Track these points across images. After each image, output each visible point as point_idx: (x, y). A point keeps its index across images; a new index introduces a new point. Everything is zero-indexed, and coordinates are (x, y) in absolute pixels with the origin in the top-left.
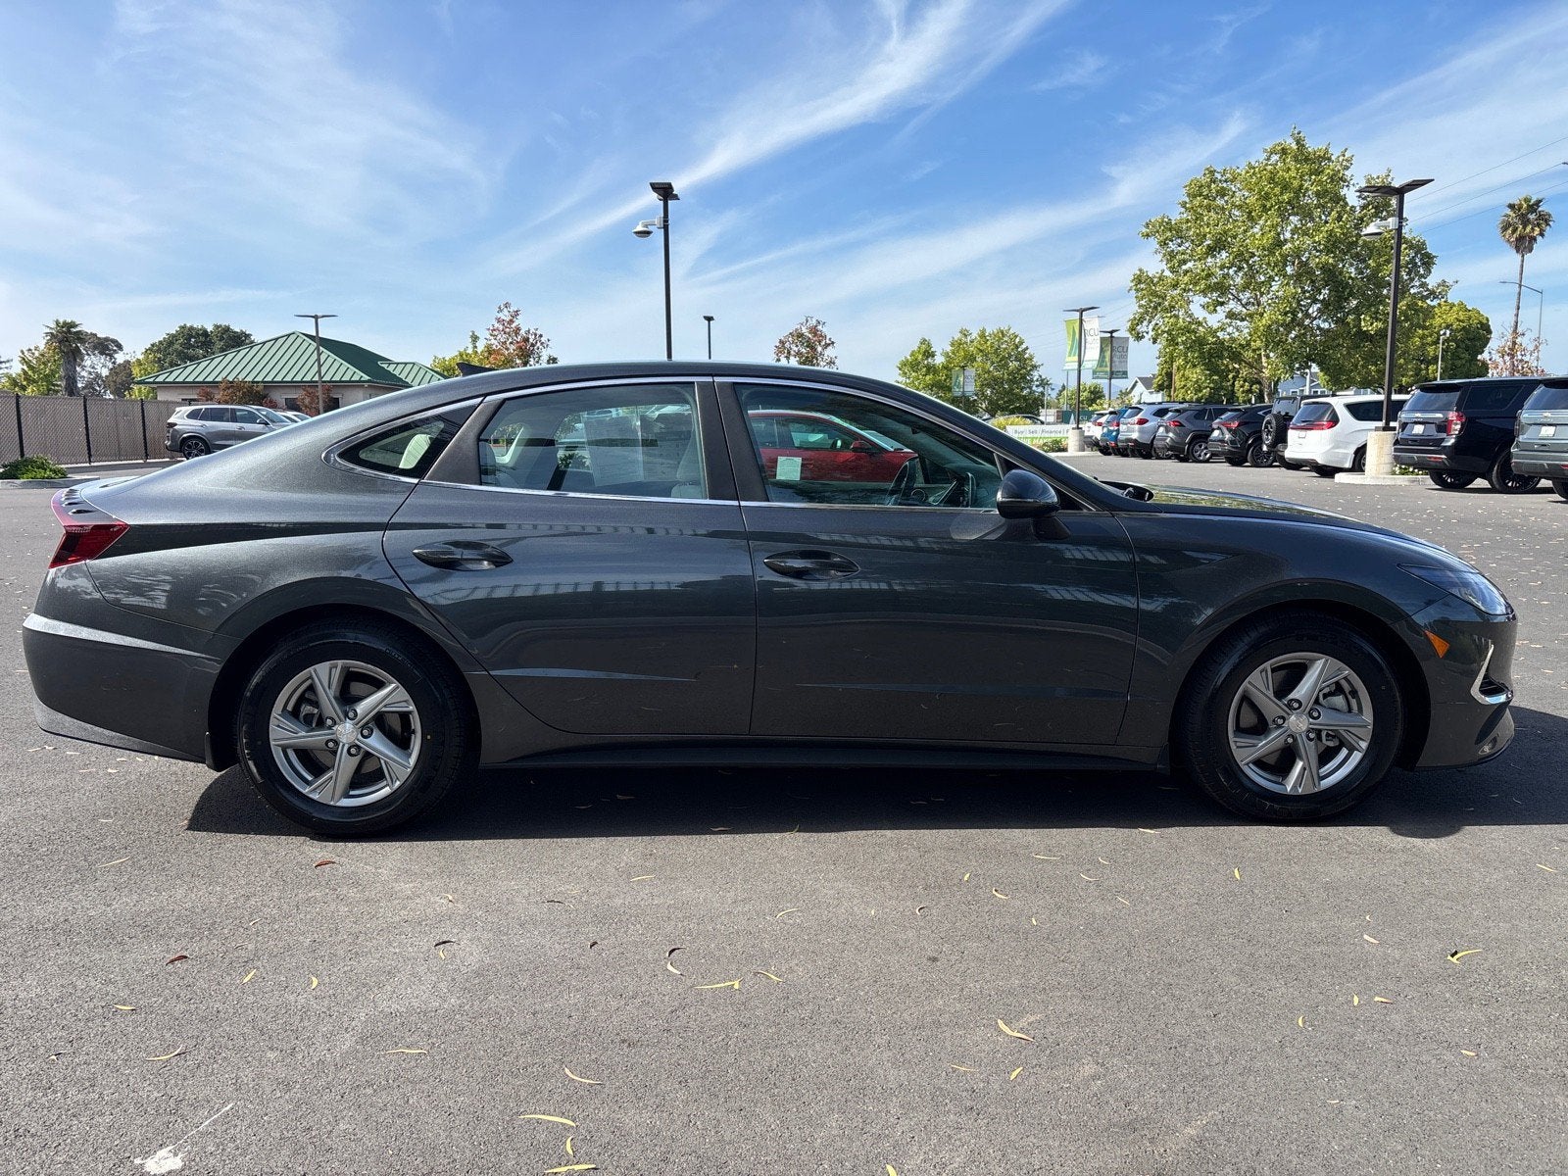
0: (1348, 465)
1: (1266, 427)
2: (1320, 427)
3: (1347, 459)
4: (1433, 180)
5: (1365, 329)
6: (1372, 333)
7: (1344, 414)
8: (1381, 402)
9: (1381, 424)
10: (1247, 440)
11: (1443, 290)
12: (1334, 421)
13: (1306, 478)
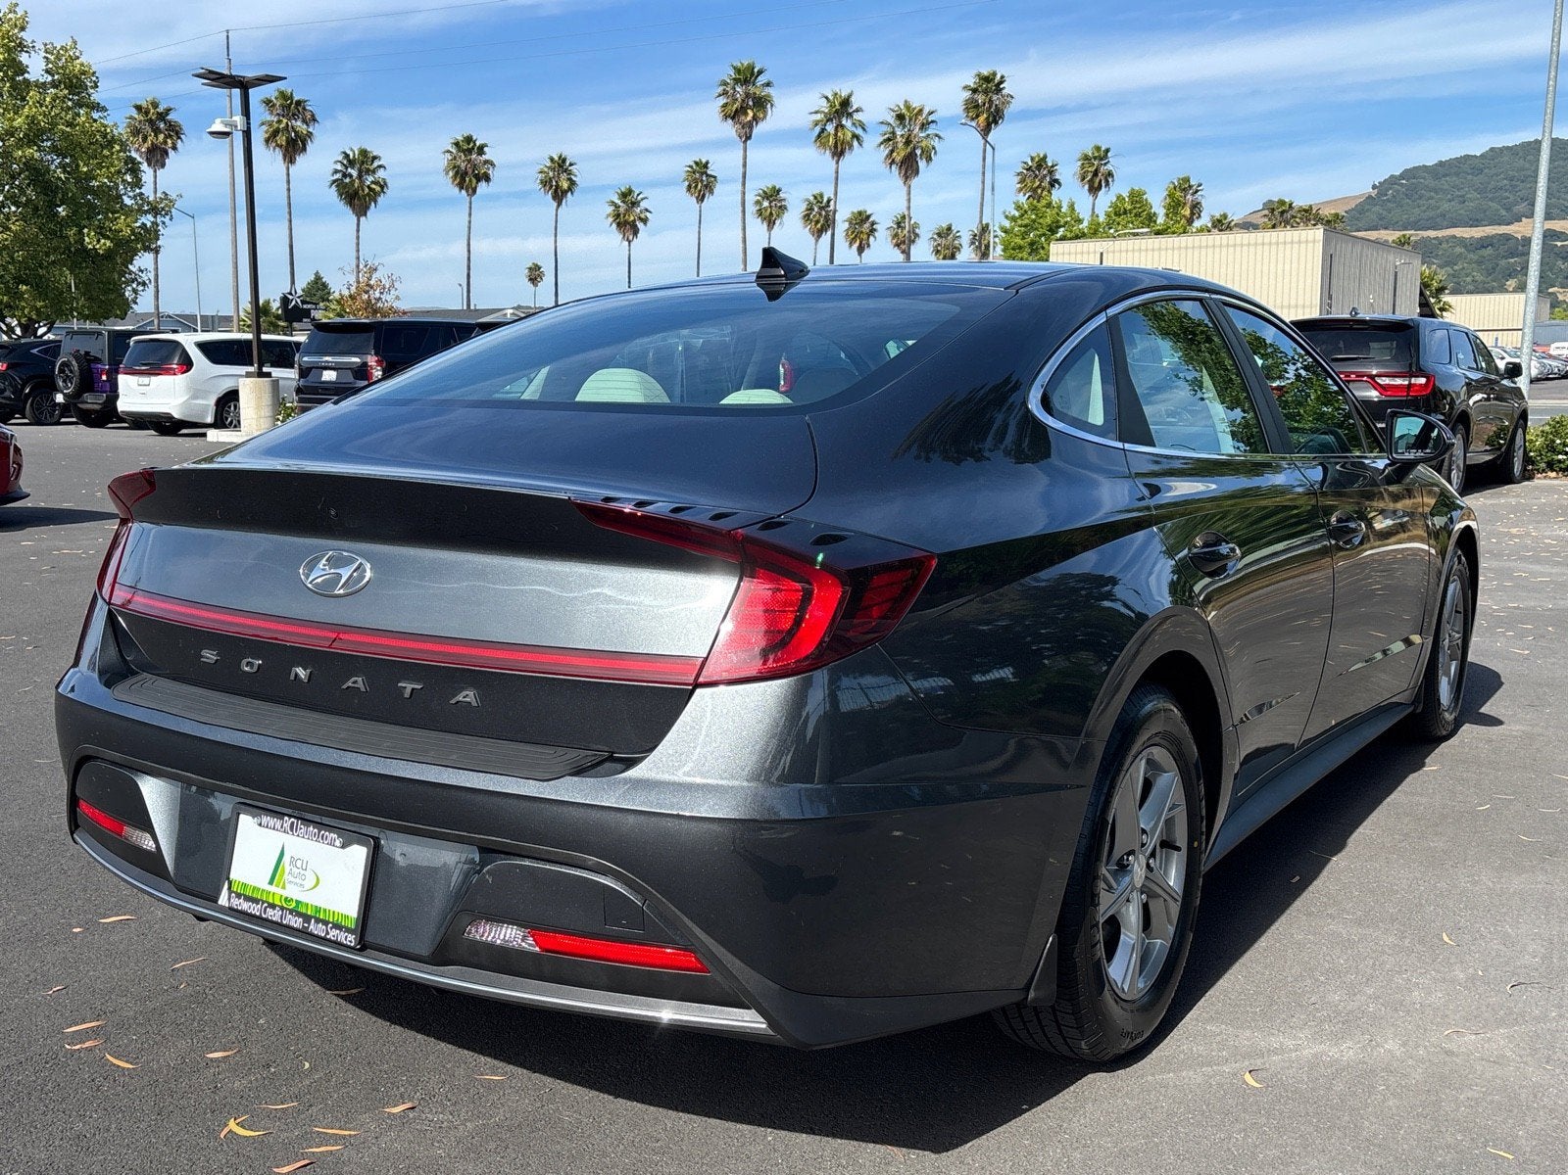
0: (209, 419)
1: (61, 371)
2: (169, 372)
3: (207, 413)
4: (285, 78)
5: (90, 246)
6: (101, 252)
7: (195, 354)
8: (248, 343)
9: (251, 369)
10: (23, 389)
11: (166, 205)
12: (187, 364)
13: (147, 438)
